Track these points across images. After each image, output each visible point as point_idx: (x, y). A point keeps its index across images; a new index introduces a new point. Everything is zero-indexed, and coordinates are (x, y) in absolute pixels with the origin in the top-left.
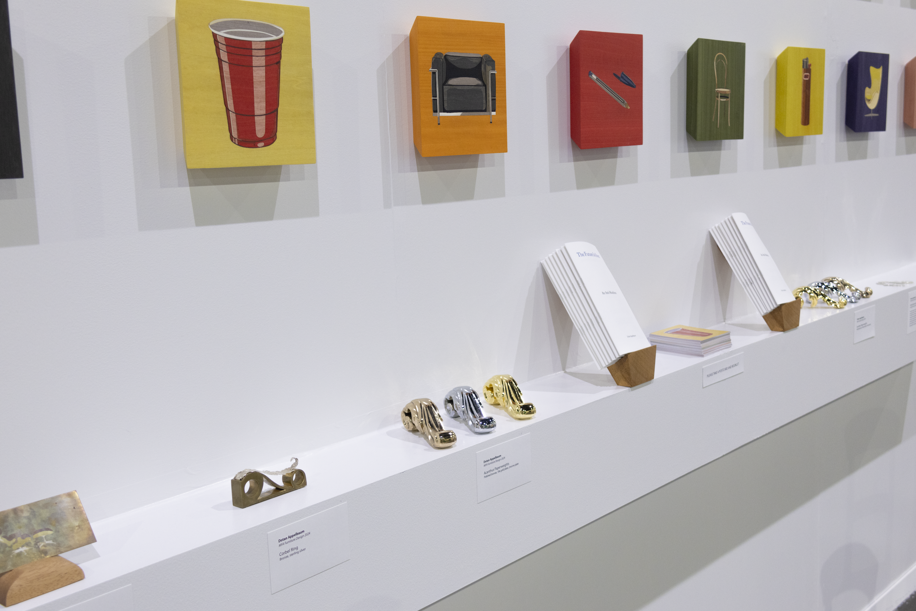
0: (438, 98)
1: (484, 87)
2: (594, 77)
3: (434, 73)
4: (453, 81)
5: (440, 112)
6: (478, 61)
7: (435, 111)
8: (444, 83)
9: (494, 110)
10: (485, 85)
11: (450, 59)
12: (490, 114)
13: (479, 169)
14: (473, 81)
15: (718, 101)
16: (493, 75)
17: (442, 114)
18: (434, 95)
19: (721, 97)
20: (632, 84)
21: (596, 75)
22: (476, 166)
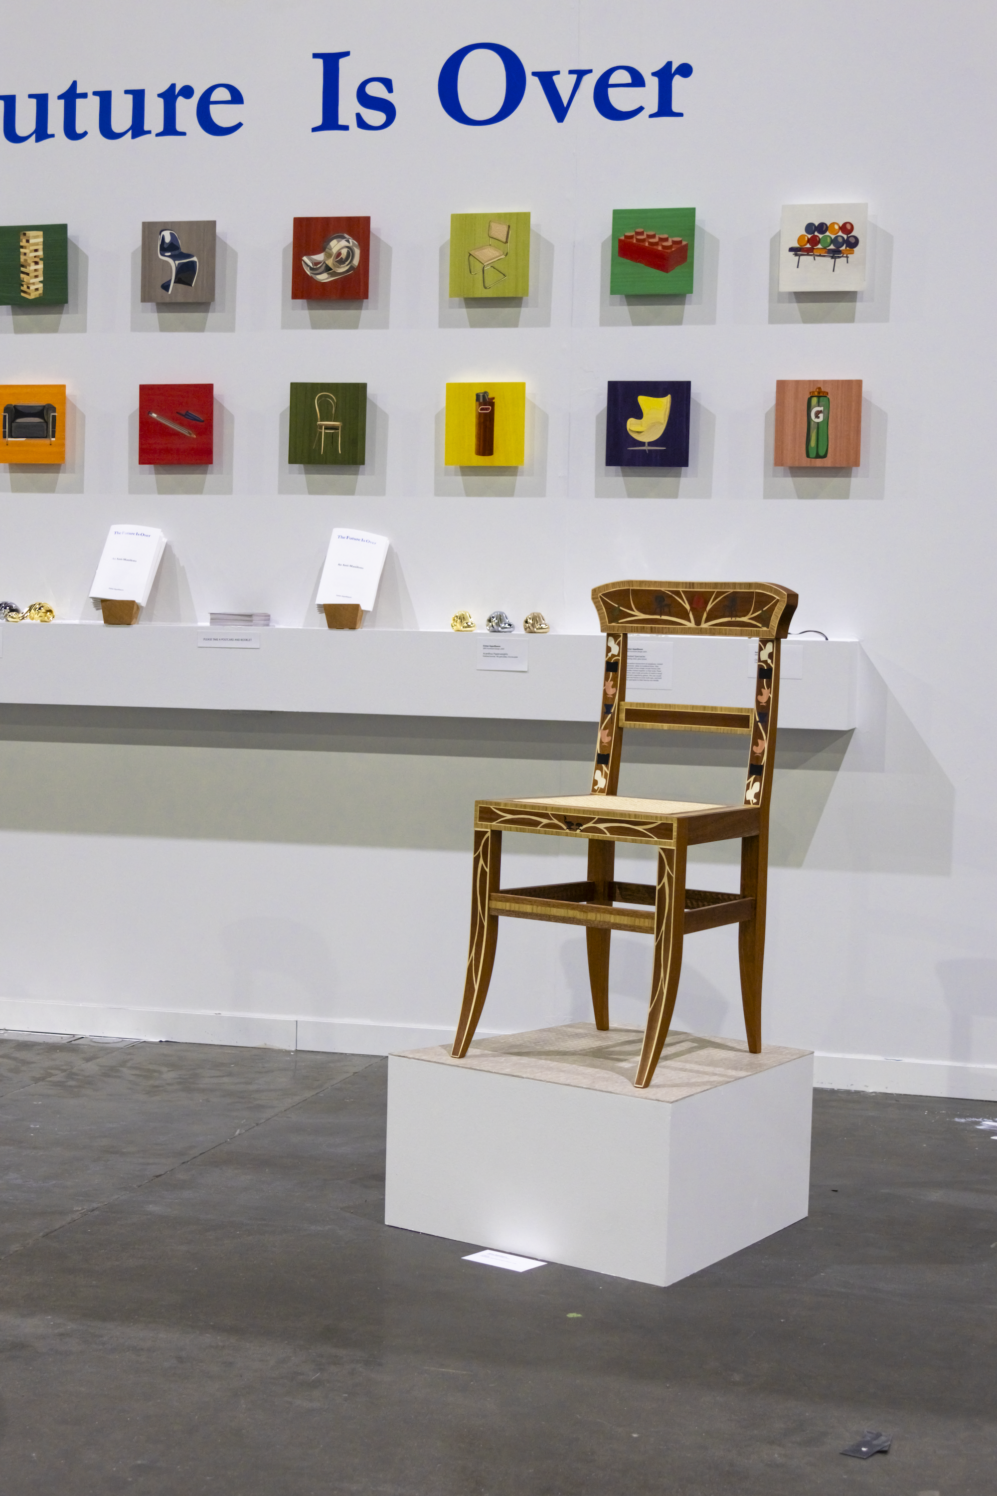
0: (7, 430)
1: (46, 424)
2: (154, 415)
3: (5, 416)
4: (19, 420)
5: (9, 437)
6: (41, 408)
7: (4, 437)
8: (12, 421)
9: (53, 436)
10: (47, 423)
11: (19, 408)
12: (50, 440)
13: (60, 475)
14: (37, 420)
15: (321, 433)
16: (54, 417)
17: (10, 439)
18: (4, 427)
19: (325, 429)
20: (198, 419)
21: (155, 413)
22: (58, 472)
